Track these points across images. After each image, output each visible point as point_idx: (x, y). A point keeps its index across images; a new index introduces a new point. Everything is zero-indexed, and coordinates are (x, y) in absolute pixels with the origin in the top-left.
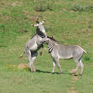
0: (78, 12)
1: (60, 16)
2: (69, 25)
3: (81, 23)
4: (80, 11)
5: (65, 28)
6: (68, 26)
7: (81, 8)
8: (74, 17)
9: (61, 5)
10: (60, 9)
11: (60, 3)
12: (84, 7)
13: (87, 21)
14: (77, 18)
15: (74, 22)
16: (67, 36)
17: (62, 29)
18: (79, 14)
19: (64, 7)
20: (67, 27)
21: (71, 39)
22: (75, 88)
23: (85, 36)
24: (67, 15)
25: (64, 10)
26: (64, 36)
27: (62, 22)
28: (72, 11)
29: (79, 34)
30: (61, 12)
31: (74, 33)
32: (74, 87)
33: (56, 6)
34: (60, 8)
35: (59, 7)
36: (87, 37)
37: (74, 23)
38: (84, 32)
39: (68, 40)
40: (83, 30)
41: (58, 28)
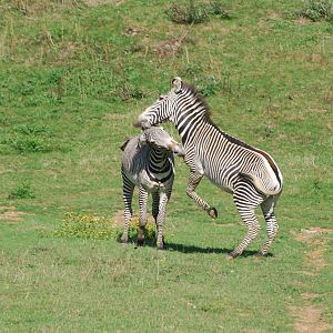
0: (322, 24)
1: (260, 40)
2: (292, 72)
4: (330, 20)
5: (276, 81)
6: (289, 76)
8: (309, 43)
10: (260, 15)
14: (321, 46)
15: (310, 60)
16: (285, 111)
17: (265, 87)
18: (328, 31)
19: (273, 7)
20: (284, 77)
21: (298, 120)
22: (315, 296)
24: (284, 35)
25: (274, 16)
26: (275, 109)
27: (266, 60)
28: (303, 21)
29: (327, 101)
30: (261, 23)
31: (309, 99)
32: (312, 291)
33: (246, 5)
34: (260, 11)
35: (257, 6)
37: (308, 64)
39: (290, 124)
41: (251, 82)
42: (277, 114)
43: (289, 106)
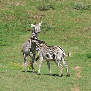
0: (80, 11)
1: (63, 15)
2: (71, 24)
3: (83, 21)
4: (82, 10)
5: (67, 26)
7: (82, 7)
8: (76, 16)
9: (64, 4)
10: (63, 8)
11: (63, 2)
12: (86, 6)
13: (89, 20)
14: (79, 17)
15: (76, 20)
16: (70, 35)
17: (64, 28)
18: (81, 12)
19: (66, 6)
20: (69, 25)
21: (73, 37)
23: (88, 34)
24: (69, 14)
25: (67, 8)
26: (67, 34)
27: (64, 20)
28: (74, 10)
29: (81, 32)
30: (63, 10)
31: (76, 31)
32: (77, 84)
33: (59, 5)
35: (62, 6)
36: (89, 35)
37: (76, 22)
38: (86, 30)
39: (71, 38)
40: (85, 28)
41: (60, 26)
42: (67, 35)
43: (71, 33)
